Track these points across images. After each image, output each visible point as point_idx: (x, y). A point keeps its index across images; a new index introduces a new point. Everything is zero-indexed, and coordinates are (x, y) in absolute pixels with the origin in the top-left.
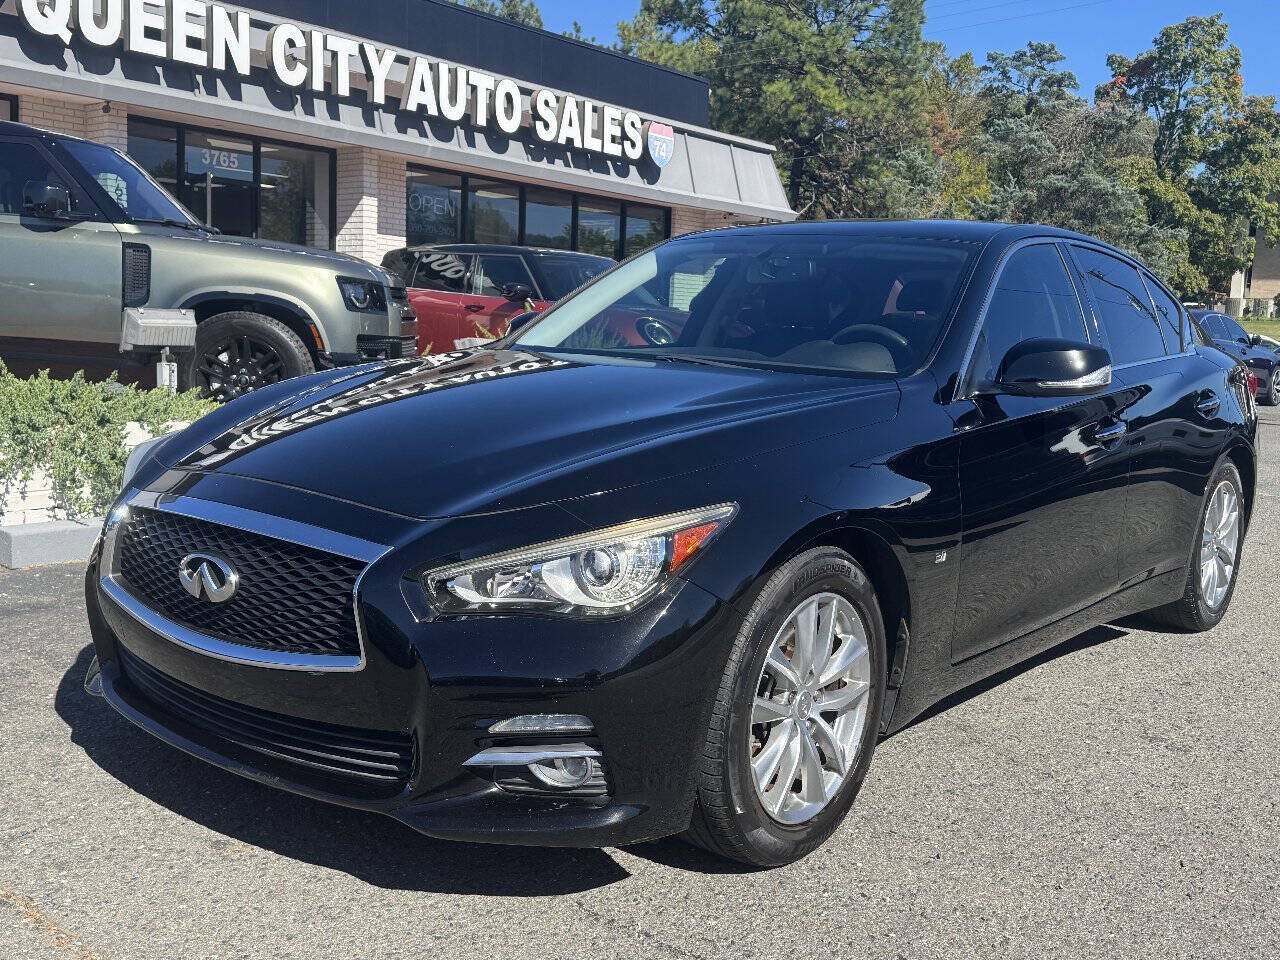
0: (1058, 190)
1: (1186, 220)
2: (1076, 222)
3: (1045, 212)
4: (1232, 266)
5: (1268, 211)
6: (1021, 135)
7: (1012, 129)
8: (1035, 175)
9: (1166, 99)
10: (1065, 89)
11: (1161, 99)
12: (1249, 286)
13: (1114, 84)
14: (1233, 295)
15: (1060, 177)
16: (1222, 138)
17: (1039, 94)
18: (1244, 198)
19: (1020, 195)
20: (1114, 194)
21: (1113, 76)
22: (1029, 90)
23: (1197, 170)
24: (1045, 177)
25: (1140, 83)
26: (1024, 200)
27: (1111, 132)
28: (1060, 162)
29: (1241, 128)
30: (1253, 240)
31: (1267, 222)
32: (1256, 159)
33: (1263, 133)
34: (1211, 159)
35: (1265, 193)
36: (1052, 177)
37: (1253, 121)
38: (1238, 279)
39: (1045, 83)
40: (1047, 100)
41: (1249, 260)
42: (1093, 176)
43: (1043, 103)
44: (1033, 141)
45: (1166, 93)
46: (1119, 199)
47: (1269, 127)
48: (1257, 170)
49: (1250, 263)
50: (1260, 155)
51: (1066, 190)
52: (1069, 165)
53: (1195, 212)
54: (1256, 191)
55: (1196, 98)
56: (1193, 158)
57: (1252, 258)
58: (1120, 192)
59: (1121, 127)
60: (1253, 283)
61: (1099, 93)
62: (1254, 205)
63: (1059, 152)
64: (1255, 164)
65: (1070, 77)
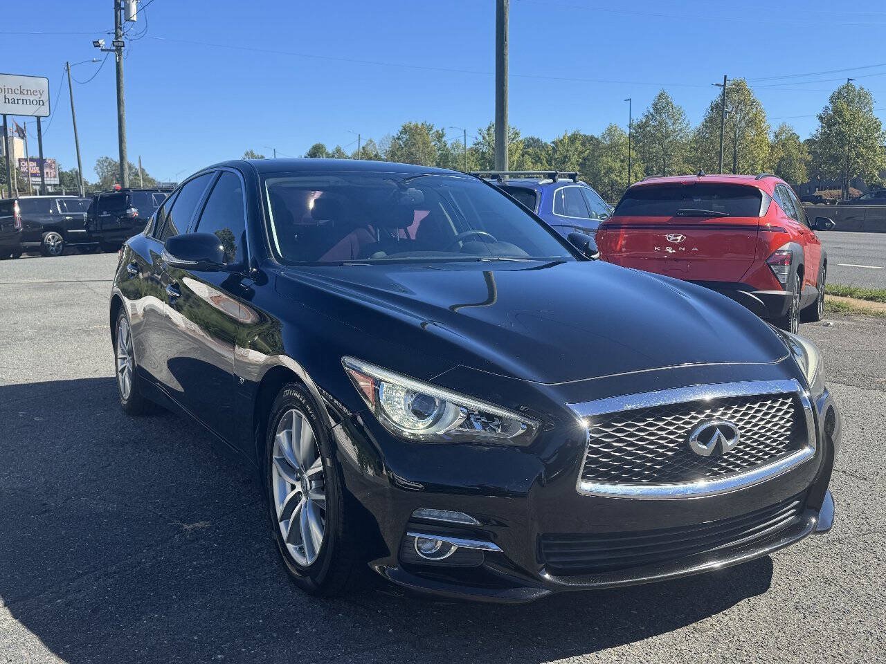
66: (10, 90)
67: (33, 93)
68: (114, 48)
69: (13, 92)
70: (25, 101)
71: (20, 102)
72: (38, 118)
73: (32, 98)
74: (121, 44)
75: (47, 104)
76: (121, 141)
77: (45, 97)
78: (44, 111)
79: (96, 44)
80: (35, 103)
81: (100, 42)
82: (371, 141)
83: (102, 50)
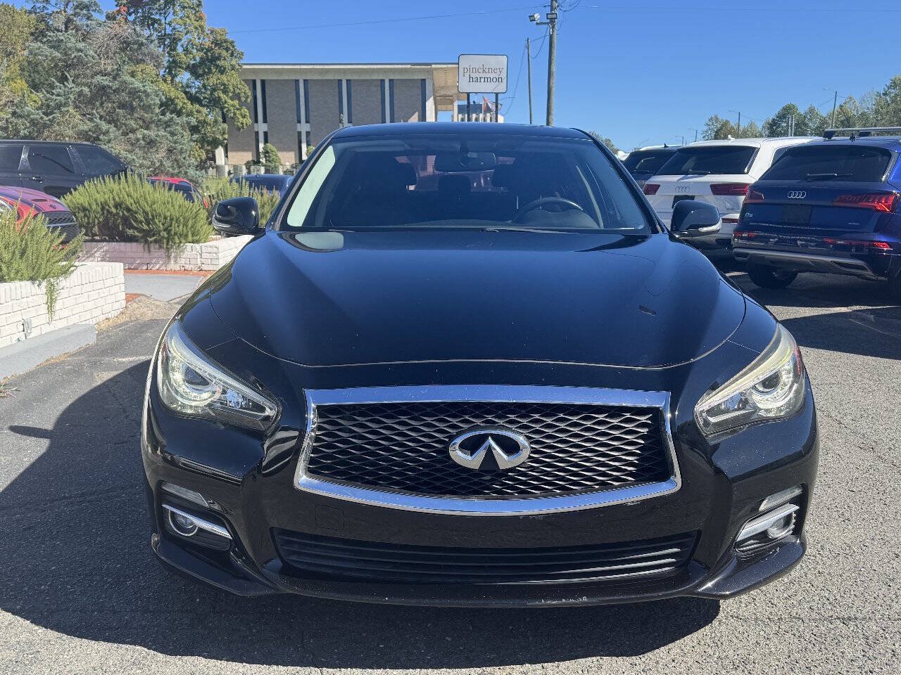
0: (104, 88)
1: (184, 111)
2: (121, 111)
3: (98, 104)
4: (215, 143)
5: (233, 106)
6: (69, 45)
7: (62, 40)
8: (85, 76)
9: (156, 25)
10: (92, 13)
11: (153, 24)
12: (227, 156)
13: (119, 12)
14: (218, 162)
15: (105, 78)
16: (198, 56)
17: (75, 15)
18: (219, 97)
19: (77, 90)
20: (145, 91)
21: (117, 6)
22: (65, 12)
23: (184, 77)
24: (92, 77)
25: (136, 12)
26: (80, 94)
27: (136, 47)
28: (102, 66)
29: (209, 50)
30: (225, 126)
31: (235, 114)
32: (222, 71)
33: (224, 53)
34: (193, 70)
35: (231, 94)
36: (99, 78)
37: (216, 45)
38: (220, 152)
39: (77, 7)
40: (81, 20)
41: (225, 139)
42: (128, 78)
43: (78, 21)
44: (80, 50)
45: (155, 21)
46: (147, 95)
47: (227, 49)
48: (224, 78)
49: (226, 141)
50: (225, 69)
51: (110, 88)
52: (109, 69)
53: (189, 106)
54: (225, 92)
55: (177, 26)
56: (182, 68)
57: (226, 137)
58: (149, 90)
59: (142, 44)
60: (229, 153)
61: (109, 17)
62: (226, 102)
63: (100, 59)
64: (222, 74)
65: (96, 4)
66: (474, 70)
67: (494, 71)
68: (548, 21)
69: (477, 71)
70: (486, 79)
71: (482, 80)
72: (497, 94)
73: (492, 76)
74: (554, 16)
75: (505, 81)
76: (549, 113)
77: (504, 75)
78: (501, 88)
79: (532, 18)
80: (495, 80)
81: (535, 16)
82: (851, 98)
83: (537, 24)
